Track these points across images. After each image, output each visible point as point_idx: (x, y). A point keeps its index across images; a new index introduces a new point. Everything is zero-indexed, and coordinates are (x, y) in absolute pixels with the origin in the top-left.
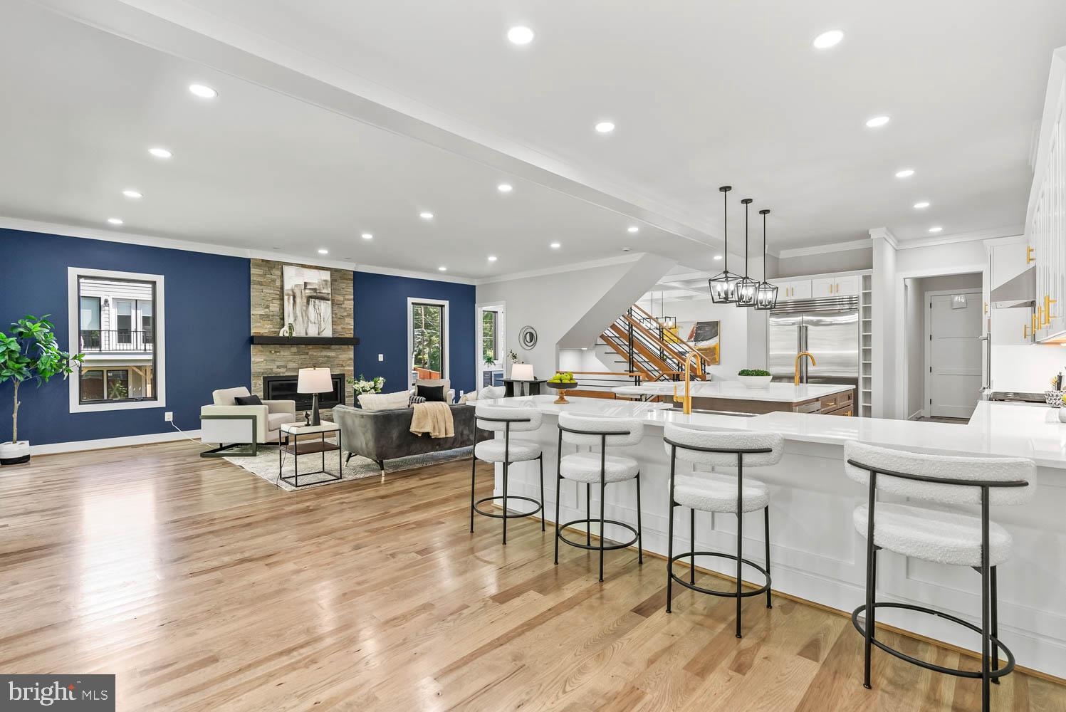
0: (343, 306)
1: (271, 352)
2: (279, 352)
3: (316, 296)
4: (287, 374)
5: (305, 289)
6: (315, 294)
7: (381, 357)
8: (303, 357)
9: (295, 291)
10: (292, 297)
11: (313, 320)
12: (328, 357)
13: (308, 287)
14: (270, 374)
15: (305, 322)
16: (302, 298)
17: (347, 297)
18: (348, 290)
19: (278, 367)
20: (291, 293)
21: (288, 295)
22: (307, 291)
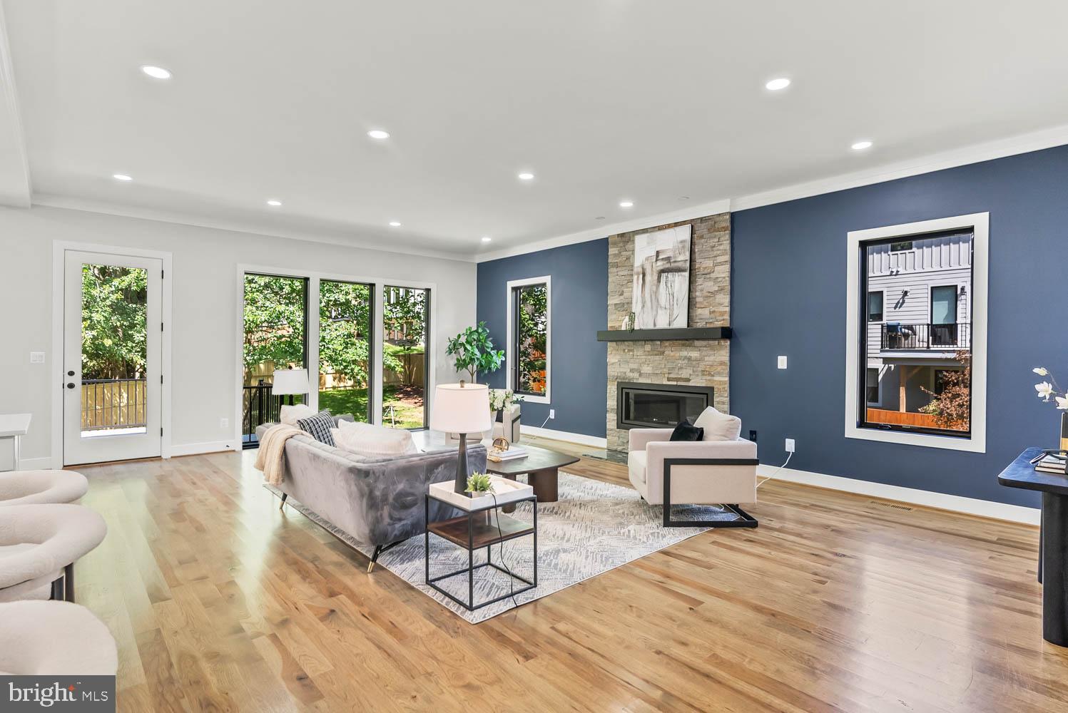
0: (713, 275)
1: (624, 350)
2: (632, 351)
3: (671, 269)
4: (642, 380)
5: (657, 260)
6: (668, 266)
7: (782, 362)
8: (657, 358)
9: (645, 267)
10: (641, 276)
11: (663, 306)
12: (689, 359)
13: (660, 257)
14: (624, 378)
15: (654, 308)
16: (652, 274)
17: (720, 259)
18: (721, 247)
19: (632, 371)
20: (640, 270)
21: (638, 274)
22: (659, 263)
